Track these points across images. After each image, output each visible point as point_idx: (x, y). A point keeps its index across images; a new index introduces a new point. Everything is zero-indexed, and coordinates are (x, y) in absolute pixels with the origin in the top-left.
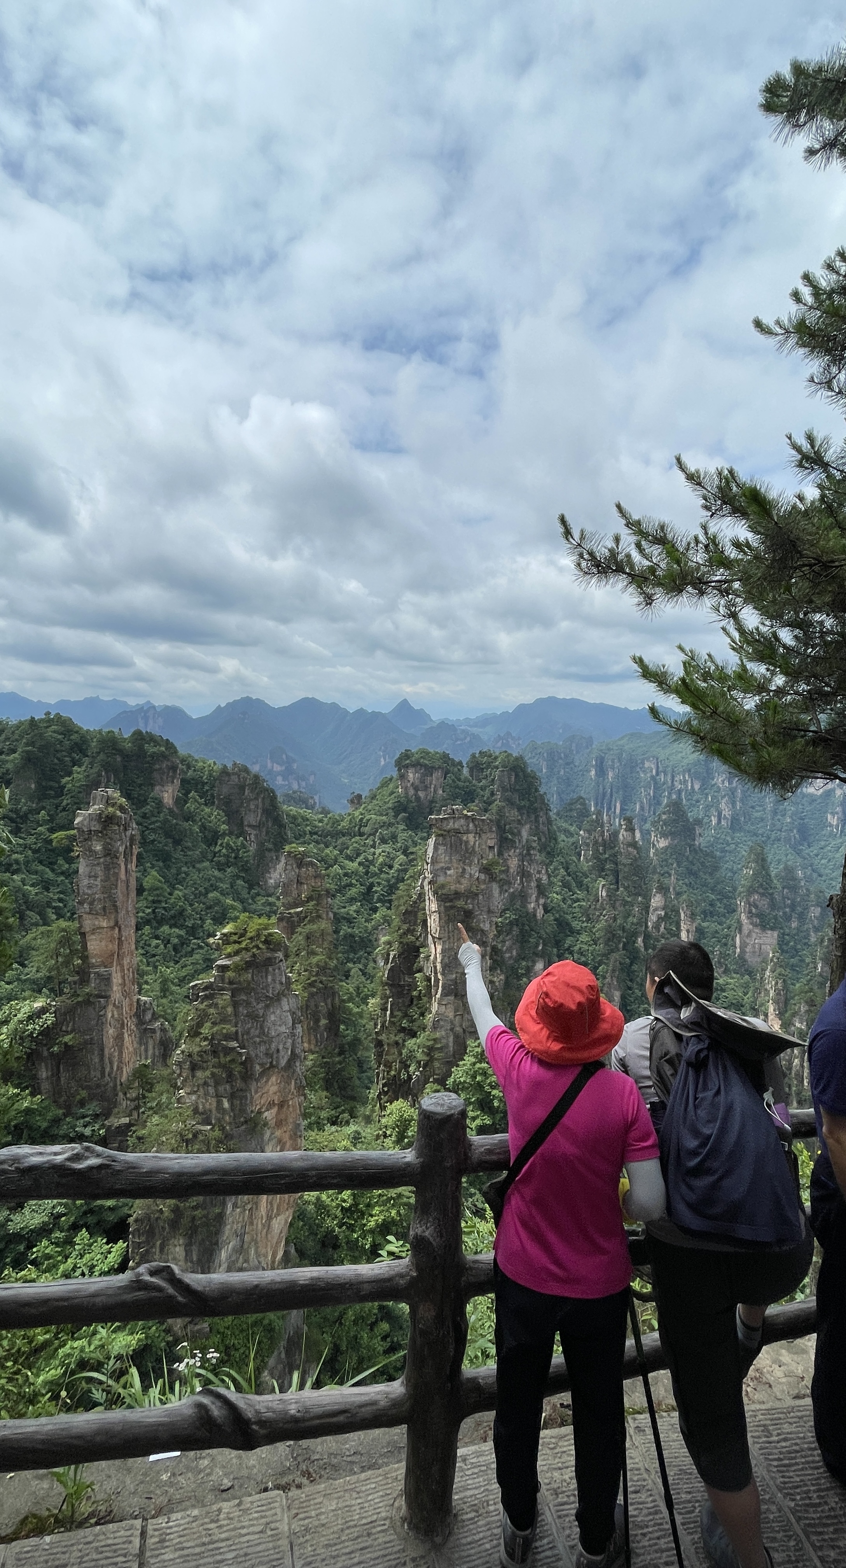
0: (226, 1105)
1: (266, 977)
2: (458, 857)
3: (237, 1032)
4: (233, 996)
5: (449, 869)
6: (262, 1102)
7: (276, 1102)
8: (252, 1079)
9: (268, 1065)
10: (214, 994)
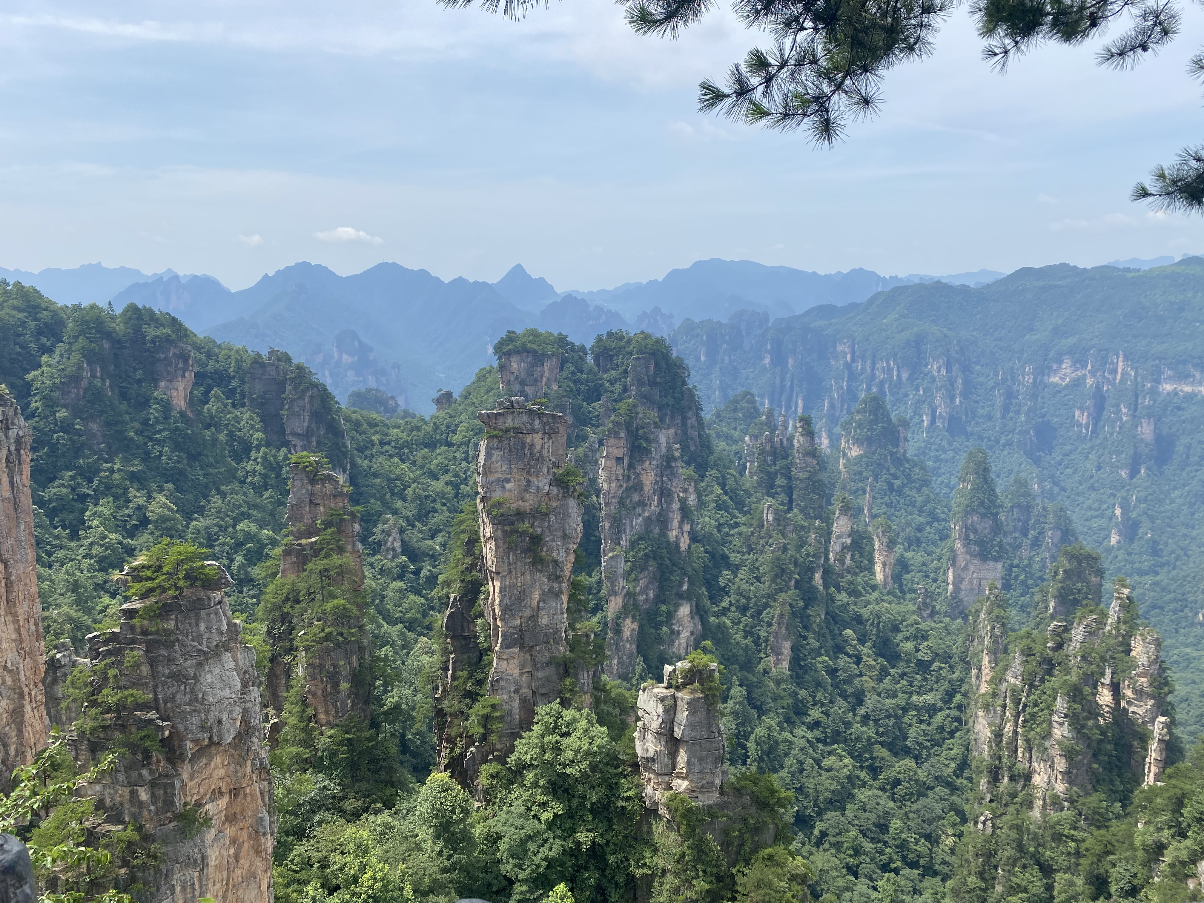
0: (144, 795)
1: (197, 625)
2: (520, 465)
3: (156, 699)
4: (148, 651)
5: (508, 481)
6: (202, 790)
7: (223, 789)
8: (183, 761)
9: (206, 742)
10: (120, 649)
